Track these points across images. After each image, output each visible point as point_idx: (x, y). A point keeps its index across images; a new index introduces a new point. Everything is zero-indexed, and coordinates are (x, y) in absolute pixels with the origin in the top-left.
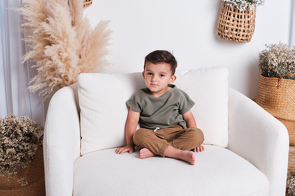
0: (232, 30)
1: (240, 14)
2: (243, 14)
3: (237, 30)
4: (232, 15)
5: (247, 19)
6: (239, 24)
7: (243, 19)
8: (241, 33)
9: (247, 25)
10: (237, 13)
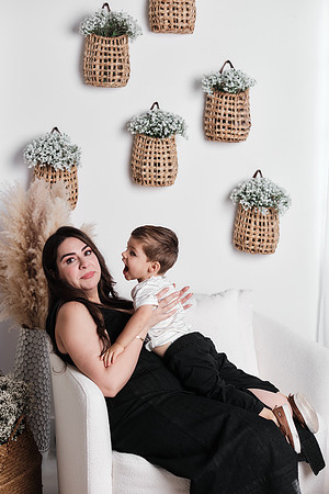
0: (254, 240)
1: (262, 221)
2: (266, 221)
3: (259, 240)
4: (253, 223)
5: (271, 227)
6: (262, 233)
7: (266, 228)
8: (265, 244)
9: (271, 234)
10: (258, 220)
